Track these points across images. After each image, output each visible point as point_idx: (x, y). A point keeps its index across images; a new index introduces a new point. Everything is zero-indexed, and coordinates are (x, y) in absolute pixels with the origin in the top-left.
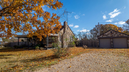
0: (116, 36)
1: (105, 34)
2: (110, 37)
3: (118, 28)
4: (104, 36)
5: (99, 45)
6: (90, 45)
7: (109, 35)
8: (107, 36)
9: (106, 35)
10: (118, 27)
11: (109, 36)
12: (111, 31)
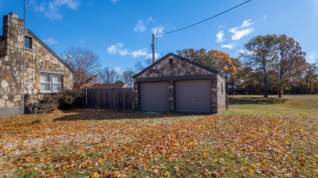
0: (182, 74)
1: (154, 68)
2: (167, 77)
3: (230, 61)
4: (151, 76)
5: (137, 103)
6: (115, 102)
7: (165, 71)
8: (161, 75)
9: (157, 72)
10: (232, 59)
11: (165, 73)
12: (171, 57)
